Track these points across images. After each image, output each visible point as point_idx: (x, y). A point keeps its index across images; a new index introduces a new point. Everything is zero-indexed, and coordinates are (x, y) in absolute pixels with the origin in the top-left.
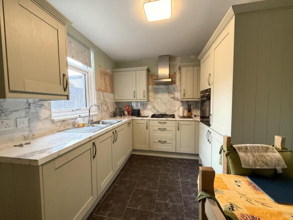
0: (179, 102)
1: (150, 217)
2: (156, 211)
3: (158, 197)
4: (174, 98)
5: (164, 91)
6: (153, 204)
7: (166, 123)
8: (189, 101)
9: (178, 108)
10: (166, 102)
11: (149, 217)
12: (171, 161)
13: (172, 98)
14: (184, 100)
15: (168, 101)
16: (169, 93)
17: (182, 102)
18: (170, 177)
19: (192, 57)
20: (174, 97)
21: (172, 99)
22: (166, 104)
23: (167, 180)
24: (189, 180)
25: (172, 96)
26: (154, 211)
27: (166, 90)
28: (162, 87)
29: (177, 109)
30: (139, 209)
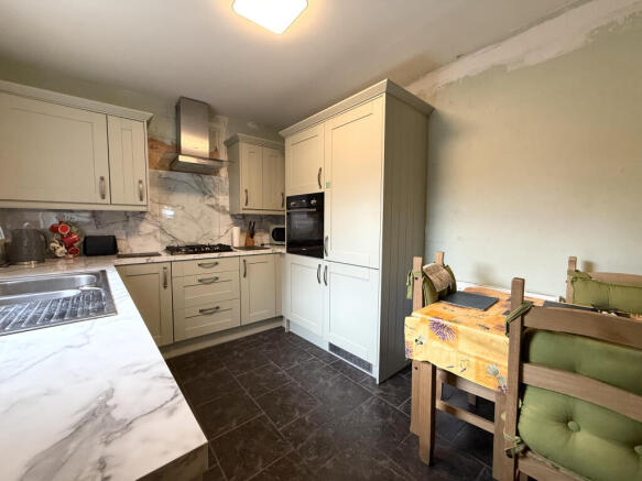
0: (228, 216)
1: (297, 461)
2: (296, 445)
3: (275, 422)
4: (215, 208)
5: (189, 189)
6: (280, 440)
7: (217, 264)
8: (248, 215)
9: (226, 228)
10: (196, 216)
11: (296, 465)
12: (235, 347)
13: (212, 206)
14: (246, 212)
15: (202, 213)
16: (204, 193)
17: (233, 216)
18: (262, 376)
19: (250, 124)
20: (217, 205)
21: (211, 210)
22: (196, 221)
23: (262, 384)
24: (296, 363)
25: (213, 202)
26: (293, 449)
27: (197, 188)
28: (184, 176)
29: (223, 231)
30: (261, 470)
